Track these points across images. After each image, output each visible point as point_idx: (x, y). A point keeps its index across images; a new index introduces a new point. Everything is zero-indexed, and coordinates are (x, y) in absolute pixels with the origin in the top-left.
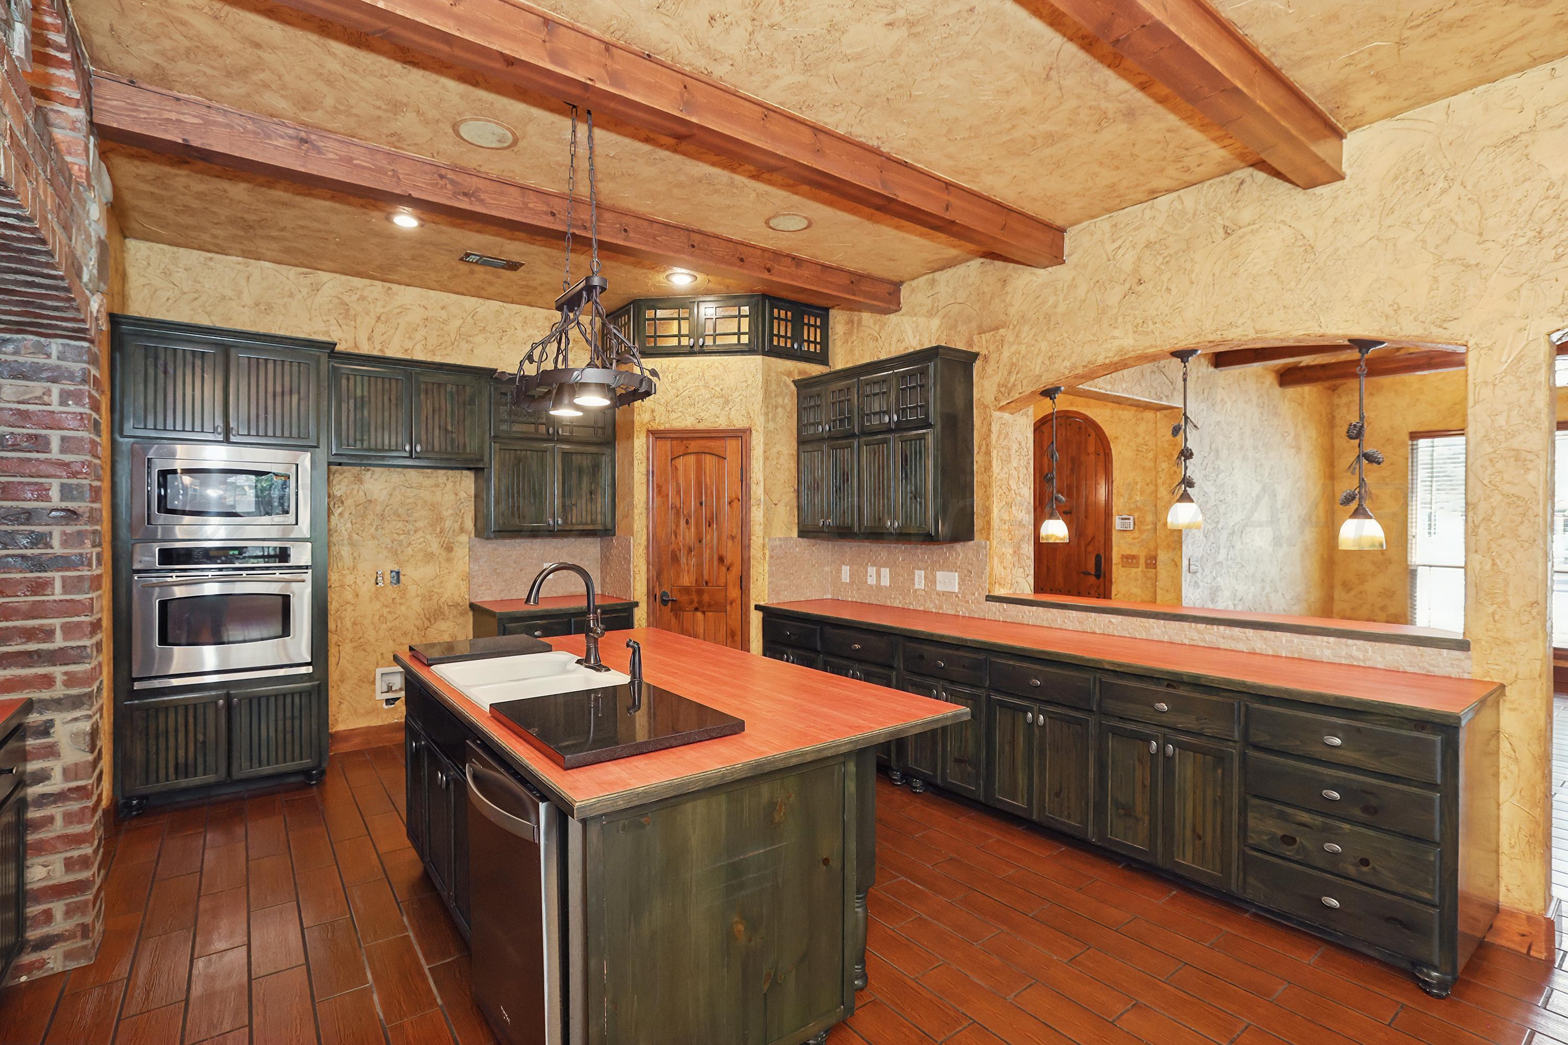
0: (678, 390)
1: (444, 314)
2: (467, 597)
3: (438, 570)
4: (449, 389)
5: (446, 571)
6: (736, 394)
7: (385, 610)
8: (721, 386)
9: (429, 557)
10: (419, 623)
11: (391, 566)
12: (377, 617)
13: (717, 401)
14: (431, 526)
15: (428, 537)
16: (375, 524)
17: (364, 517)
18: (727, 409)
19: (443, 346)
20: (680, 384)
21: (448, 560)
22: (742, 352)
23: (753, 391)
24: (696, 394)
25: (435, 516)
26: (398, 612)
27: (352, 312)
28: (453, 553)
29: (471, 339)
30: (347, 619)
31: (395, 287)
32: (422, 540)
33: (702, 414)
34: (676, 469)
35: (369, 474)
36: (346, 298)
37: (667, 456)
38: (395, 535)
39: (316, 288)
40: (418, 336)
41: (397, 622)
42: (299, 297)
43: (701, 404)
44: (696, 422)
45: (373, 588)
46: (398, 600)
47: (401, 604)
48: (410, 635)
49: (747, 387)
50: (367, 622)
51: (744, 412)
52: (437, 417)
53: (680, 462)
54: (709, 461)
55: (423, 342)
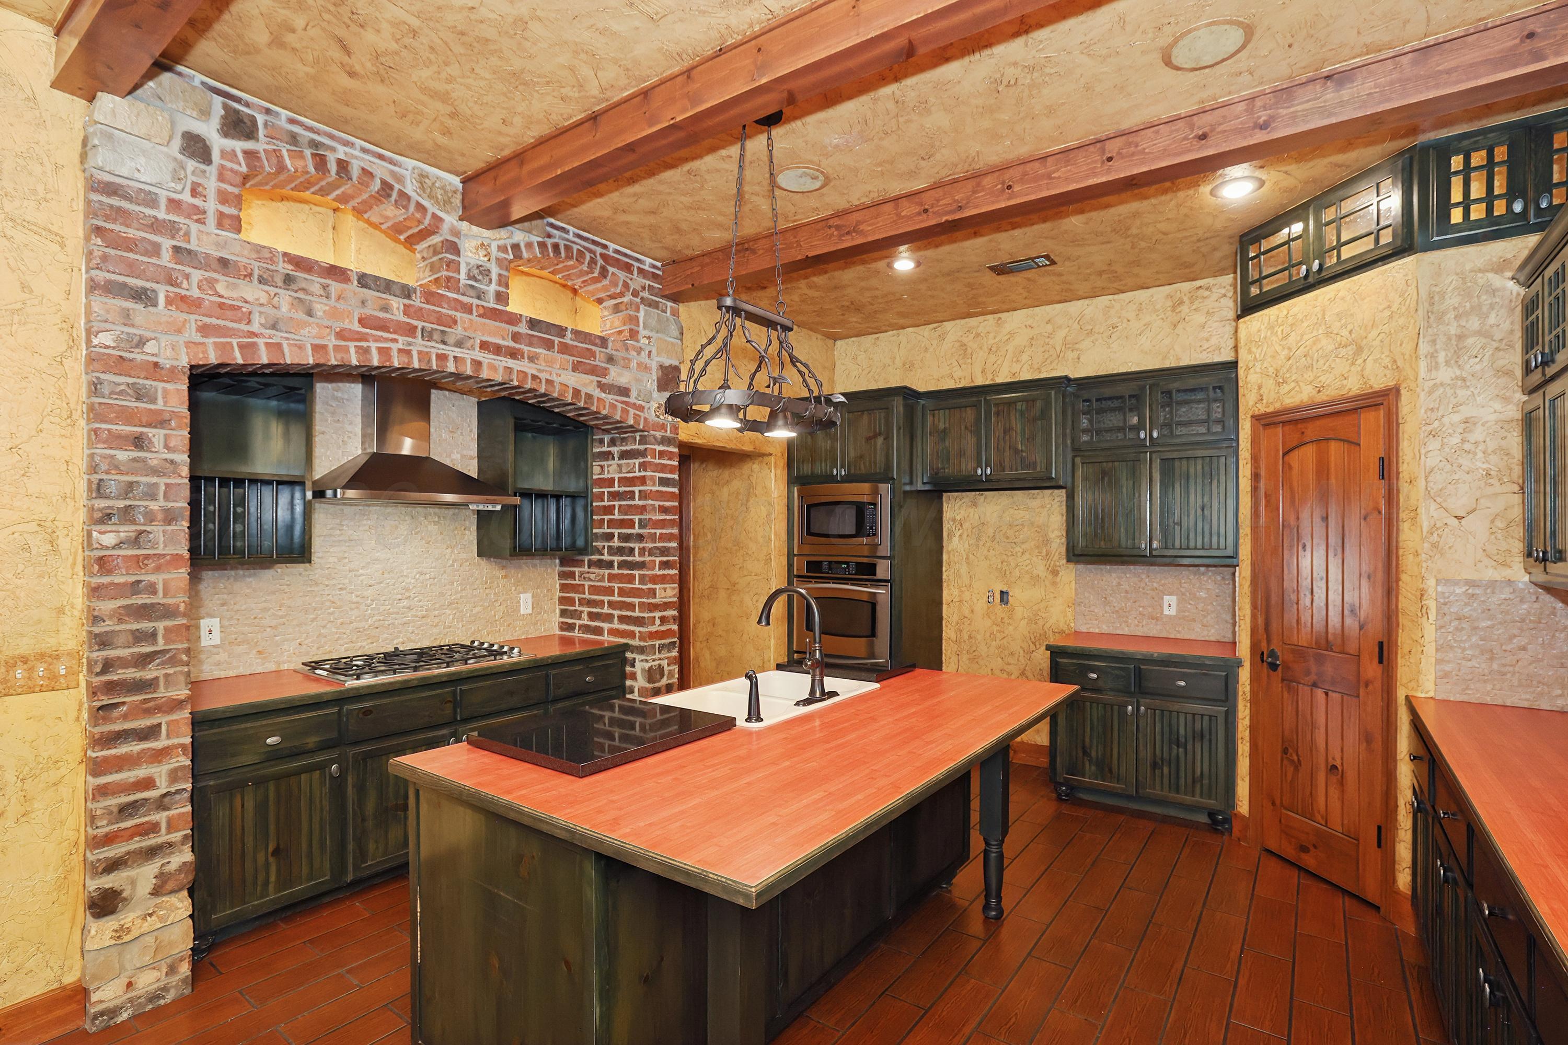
0: (1289, 349)
1: (1049, 328)
2: (1072, 625)
3: (1043, 593)
4: (1019, 407)
5: (1052, 595)
6: (1374, 333)
7: (995, 628)
8: (1350, 327)
9: (1036, 580)
10: (1025, 645)
11: (998, 587)
12: (988, 634)
13: (1343, 352)
14: (1038, 547)
15: (1035, 559)
16: (988, 544)
17: (978, 539)
18: (1360, 361)
19: (1048, 361)
20: (1292, 338)
21: (1054, 584)
22: (1384, 259)
23: (1401, 321)
24: (1314, 348)
25: (1041, 539)
26: (1006, 632)
27: (969, 351)
28: (1059, 578)
29: (1077, 346)
30: (964, 632)
31: (1004, 316)
32: (1028, 561)
33: (1323, 379)
34: (1290, 468)
35: (982, 498)
36: (965, 340)
37: (1278, 450)
38: (1005, 557)
39: (942, 338)
40: (1025, 357)
41: (1005, 641)
42: (931, 350)
43: (1322, 362)
44: (1314, 392)
45: (985, 606)
46: (1006, 620)
47: (1009, 624)
48: (1016, 656)
49: (1391, 317)
50: (979, 637)
51: (1387, 361)
52: (1007, 438)
53: (1294, 458)
54: (1334, 448)
55: (1030, 363)
